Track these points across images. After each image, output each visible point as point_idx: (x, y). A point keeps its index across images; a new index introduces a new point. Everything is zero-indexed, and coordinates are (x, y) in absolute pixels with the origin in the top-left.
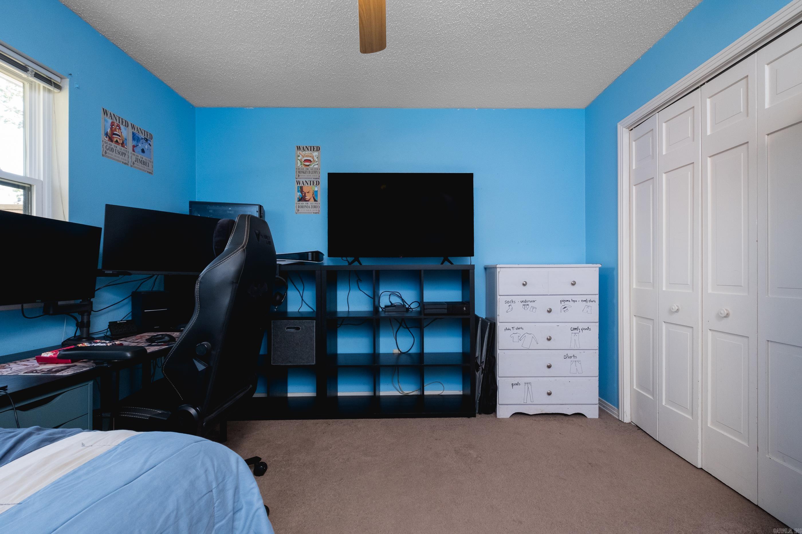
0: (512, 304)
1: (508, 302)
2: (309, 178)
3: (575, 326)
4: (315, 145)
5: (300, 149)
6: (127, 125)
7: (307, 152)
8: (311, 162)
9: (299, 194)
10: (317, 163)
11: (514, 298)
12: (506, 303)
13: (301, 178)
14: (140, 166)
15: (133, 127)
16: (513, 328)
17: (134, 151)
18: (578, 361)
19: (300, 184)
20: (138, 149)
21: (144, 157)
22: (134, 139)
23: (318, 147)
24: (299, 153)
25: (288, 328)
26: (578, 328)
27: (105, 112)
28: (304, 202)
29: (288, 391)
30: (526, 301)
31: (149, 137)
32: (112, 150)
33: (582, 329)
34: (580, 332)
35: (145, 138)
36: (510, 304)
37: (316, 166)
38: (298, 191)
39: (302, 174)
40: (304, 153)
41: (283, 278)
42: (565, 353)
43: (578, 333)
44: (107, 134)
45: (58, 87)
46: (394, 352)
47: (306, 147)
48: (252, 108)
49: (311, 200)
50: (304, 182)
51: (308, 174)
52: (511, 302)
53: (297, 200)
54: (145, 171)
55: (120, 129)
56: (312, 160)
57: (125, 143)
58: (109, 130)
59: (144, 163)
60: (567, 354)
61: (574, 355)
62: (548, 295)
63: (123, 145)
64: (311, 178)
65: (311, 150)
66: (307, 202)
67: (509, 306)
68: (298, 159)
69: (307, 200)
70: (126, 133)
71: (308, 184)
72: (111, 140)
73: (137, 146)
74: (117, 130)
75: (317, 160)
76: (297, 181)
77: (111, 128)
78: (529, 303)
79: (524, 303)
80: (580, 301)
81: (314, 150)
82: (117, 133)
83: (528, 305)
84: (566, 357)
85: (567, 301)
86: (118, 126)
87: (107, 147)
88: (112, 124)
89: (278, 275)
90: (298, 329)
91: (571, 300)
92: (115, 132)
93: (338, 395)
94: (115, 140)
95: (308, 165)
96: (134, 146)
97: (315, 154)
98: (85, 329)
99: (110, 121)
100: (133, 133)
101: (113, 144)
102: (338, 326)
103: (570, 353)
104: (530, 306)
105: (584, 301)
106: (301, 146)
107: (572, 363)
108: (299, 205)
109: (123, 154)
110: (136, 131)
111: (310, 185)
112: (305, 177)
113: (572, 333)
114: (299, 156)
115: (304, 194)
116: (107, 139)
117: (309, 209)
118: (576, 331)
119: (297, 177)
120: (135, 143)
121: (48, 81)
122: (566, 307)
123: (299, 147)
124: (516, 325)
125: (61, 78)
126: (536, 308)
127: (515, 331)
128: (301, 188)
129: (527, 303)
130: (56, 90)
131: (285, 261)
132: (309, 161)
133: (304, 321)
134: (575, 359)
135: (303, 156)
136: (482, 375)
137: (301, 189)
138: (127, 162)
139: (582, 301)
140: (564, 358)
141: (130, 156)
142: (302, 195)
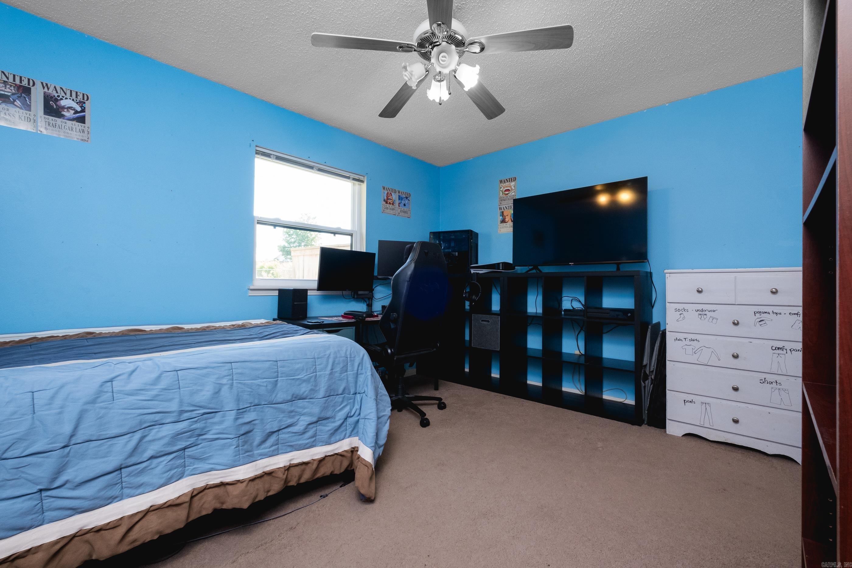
0: (683, 312)
1: (679, 310)
2: (508, 204)
3: (780, 344)
4: (513, 176)
5: (502, 182)
6: (395, 192)
7: (507, 184)
8: (510, 191)
9: (501, 217)
10: (514, 191)
11: (686, 306)
12: (676, 311)
13: (502, 205)
14: (403, 214)
15: (399, 192)
16: (685, 339)
17: (399, 206)
18: (785, 390)
19: (501, 209)
20: (402, 205)
21: (405, 209)
22: (399, 199)
23: (515, 178)
24: (501, 185)
25: (482, 321)
26: (784, 348)
27: (384, 188)
28: (505, 224)
29: (492, 373)
30: (702, 310)
31: (408, 195)
32: (387, 208)
33: (790, 350)
34: (787, 353)
35: (406, 197)
36: (681, 312)
37: (513, 194)
38: (500, 216)
39: (503, 202)
40: (504, 184)
41: (479, 283)
42: (763, 376)
43: (784, 354)
44: (384, 200)
45: (362, 181)
46: (576, 353)
47: (506, 179)
48: (472, 159)
49: (509, 222)
50: (505, 208)
51: (507, 201)
52: (683, 310)
53: (499, 222)
54: (406, 217)
55: (391, 195)
56: (510, 189)
57: (394, 203)
58: (386, 198)
59: (405, 212)
60: (765, 378)
61: (776, 381)
62: (735, 305)
63: (393, 204)
64: (510, 204)
65: (509, 182)
66: (506, 223)
67: (680, 314)
68: (501, 190)
69: (506, 221)
70: (395, 197)
71: (507, 209)
72: (387, 203)
73: (401, 202)
74: (390, 196)
75: (514, 188)
76: (499, 208)
77: (387, 196)
78: (707, 313)
79: (701, 313)
80: (788, 314)
81: (511, 181)
82: (390, 198)
83: (705, 315)
84: (764, 381)
85: (765, 313)
86: (391, 194)
87: (385, 207)
88: (387, 194)
89: (476, 281)
90: (488, 321)
91: (771, 312)
92: (389, 198)
93: (528, 383)
94: (389, 202)
95: (507, 194)
96: (399, 203)
97: (513, 183)
98: (370, 307)
99: (386, 192)
100: (399, 196)
101: (388, 205)
102: (528, 324)
103: (770, 378)
104: (708, 316)
105: (794, 314)
106: (503, 179)
107: (773, 390)
108: (501, 226)
109: (393, 209)
110: (400, 194)
111: (509, 209)
112: (505, 204)
113: (774, 353)
114: (501, 188)
115: (504, 217)
116: (384, 203)
117: (507, 229)
118: (780, 351)
119: (500, 204)
120: (400, 201)
121: (358, 180)
122: (763, 320)
123: (502, 180)
124: (690, 336)
125: (364, 177)
126: (717, 319)
127: (688, 342)
128: (503, 212)
129: (704, 313)
130: (361, 183)
131: (483, 270)
132: (508, 190)
133: (492, 316)
134: (778, 386)
135: (504, 188)
136: (652, 386)
137: (502, 214)
138: (395, 214)
139: (791, 314)
140: (760, 382)
141: (397, 209)
142: (503, 218)
